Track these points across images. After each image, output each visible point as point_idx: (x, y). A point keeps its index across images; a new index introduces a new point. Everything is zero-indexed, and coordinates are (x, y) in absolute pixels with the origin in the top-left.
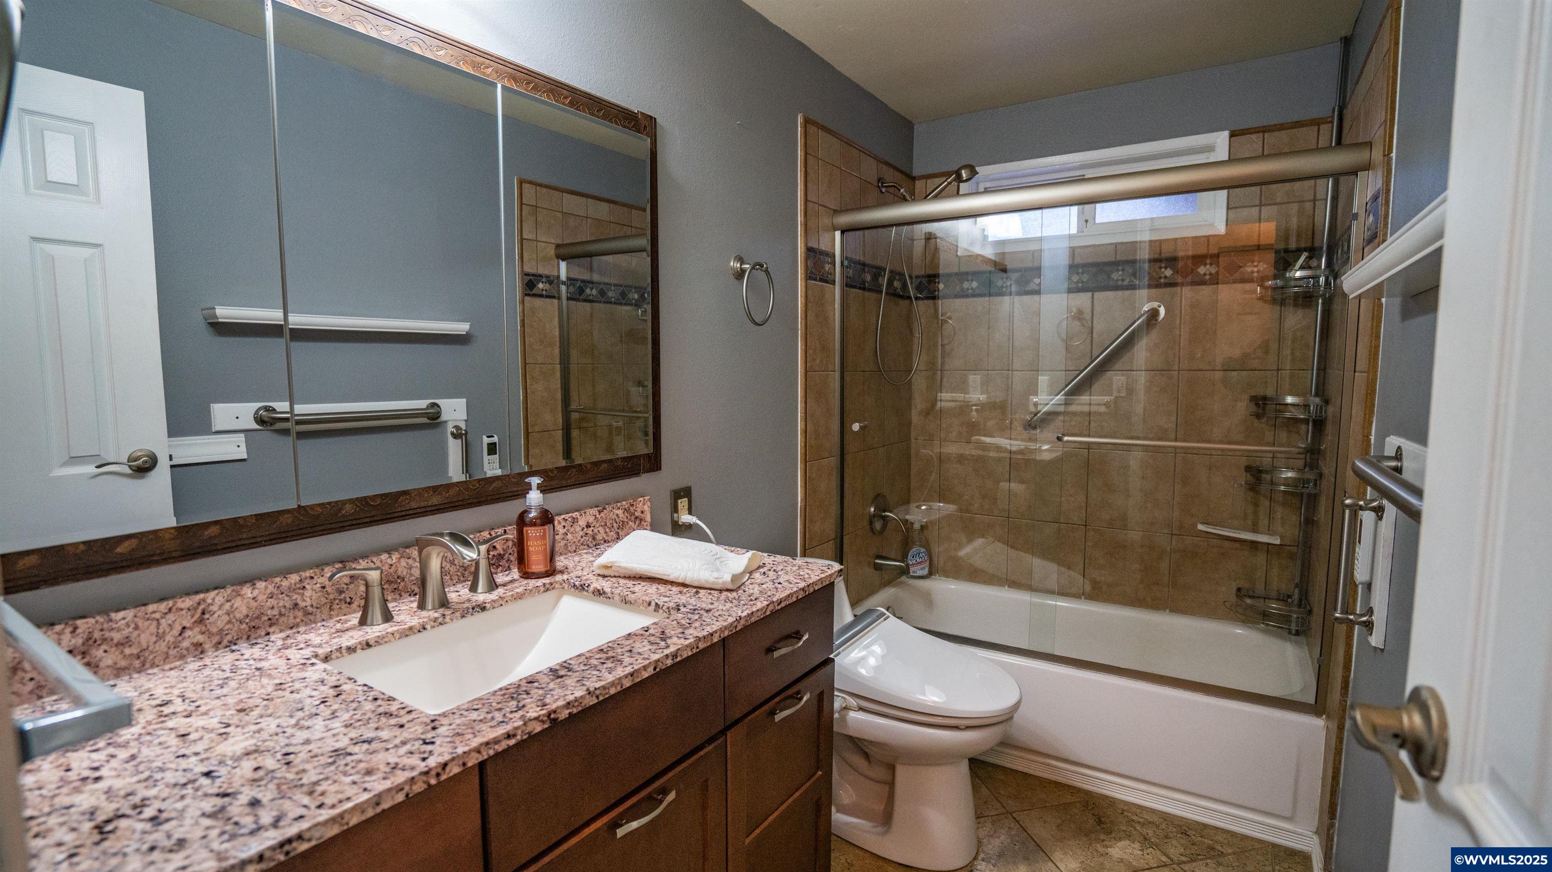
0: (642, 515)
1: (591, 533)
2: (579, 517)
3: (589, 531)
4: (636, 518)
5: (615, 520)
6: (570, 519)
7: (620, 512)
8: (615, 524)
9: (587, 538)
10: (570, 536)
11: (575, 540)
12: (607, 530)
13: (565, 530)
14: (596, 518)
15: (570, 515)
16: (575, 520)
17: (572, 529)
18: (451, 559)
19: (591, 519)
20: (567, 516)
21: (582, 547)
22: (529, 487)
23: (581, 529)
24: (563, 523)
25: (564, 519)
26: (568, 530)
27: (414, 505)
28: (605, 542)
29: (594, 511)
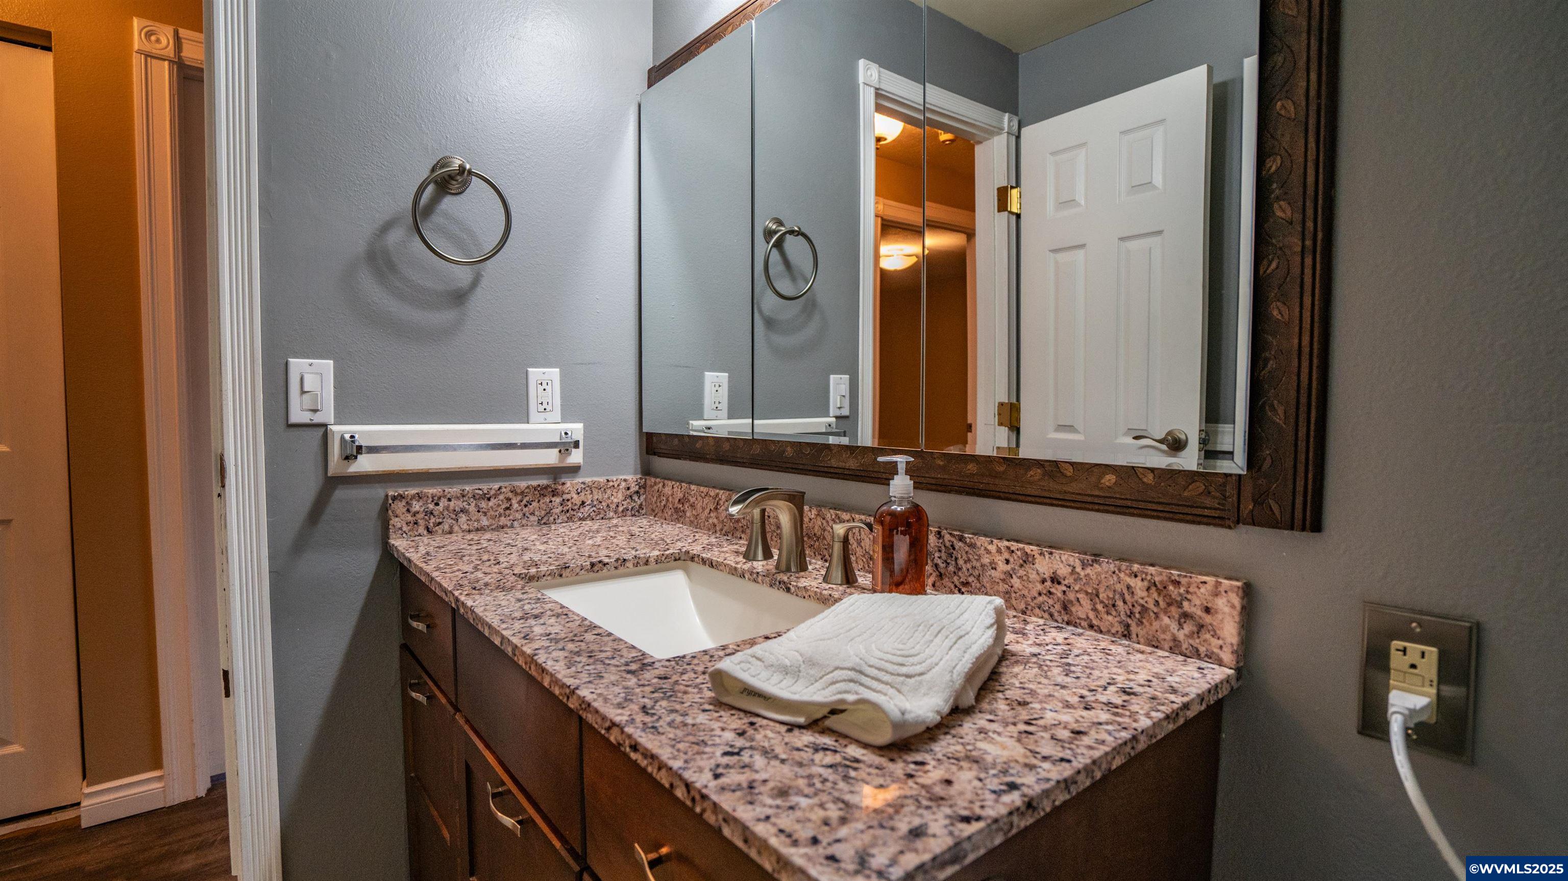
0: (1208, 619)
1: (1060, 595)
2: (1037, 556)
3: (1058, 590)
4: (1186, 616)
5: (1122, 595)
6: (1019, 553)
7: (1138, 584)
8: (1120, 603)
9: (1051, 602)
10: (1016, 582)
11: (1025, 592)
12: (1099, 607)
13: (1008, 568)
14: (1073, 571)
15: (1021, 546)
16: (1027, 559)
17: (1021, 572)
18: (859, 538)
19: (1063, 571)
20: (1014, 546)
21: (1037, 611)
22: (892, 469)
23: (1038, 578)
24: (1006, 555)
25: (1008, 548)
26: (1013, 569)
27: (834, 463)
28: (1091, 627)
29: (1074, 559)
